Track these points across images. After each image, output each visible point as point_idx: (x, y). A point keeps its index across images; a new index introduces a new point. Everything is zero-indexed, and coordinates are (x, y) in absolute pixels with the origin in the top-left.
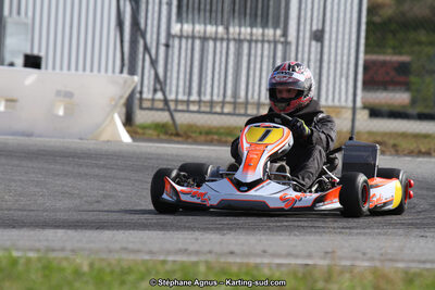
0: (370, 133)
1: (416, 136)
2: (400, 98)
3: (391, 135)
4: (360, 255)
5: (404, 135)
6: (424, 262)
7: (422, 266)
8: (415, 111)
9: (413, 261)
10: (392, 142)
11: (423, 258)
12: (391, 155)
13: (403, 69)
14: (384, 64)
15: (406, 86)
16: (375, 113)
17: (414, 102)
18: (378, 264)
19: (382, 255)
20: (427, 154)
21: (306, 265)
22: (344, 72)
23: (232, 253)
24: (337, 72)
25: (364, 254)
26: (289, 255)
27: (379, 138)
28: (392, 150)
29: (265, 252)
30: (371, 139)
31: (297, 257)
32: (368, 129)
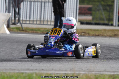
0: (81, 30)
1: (95, 30)
2: (89, 18)
3: (87, 30)
4: (81, 70)
5: (91, 30)
6: (100, 72)
8: (94, 22)
9: (97, 71)
10: (87, 32)
11: (100, 71)
12: (87, 37)
13: (90, 9)
14: (84, 8)
15: (91, 14)
16: (82, 23)
17: (93, 19)
18: (87, 73)
19: (87, 70)
20: (98, 36)
21: (65, 73)
22: (73, 11)
23: (43, 70)
24: (71, 11)
25: (82, 69)
26: (60, 70)
27: (84, 31)
28: (88, 34)
29: (52, 69)
30: (81, 31)
31: (62, 71)
32: (80, 28)
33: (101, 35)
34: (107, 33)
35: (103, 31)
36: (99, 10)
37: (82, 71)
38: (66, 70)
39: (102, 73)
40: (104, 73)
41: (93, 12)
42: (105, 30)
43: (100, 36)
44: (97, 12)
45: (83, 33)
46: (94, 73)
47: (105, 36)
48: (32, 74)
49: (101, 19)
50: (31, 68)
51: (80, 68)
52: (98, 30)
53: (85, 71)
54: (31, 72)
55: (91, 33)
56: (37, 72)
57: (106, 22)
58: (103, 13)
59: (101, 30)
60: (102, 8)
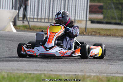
0: (91, 29)
1: (106, 30)
2: (100, 17)
3: (98, 29)
5: (102, 29)
6: (112, 74)
7: (112, 75)
8: (105, 21)
9: (109, 73)
10: (98, 31)
11: (112, 72)
12: (98, 36)
13: (101, 7)
14: (95, 6)
15: (102, 13)
16: (93, 22)
17: (104, 18)
18: (98, 74)
19: (99, 71)
20: (110, 35)
21: (75, 75)
22: (83, 9)
23: (51, 71)
24: (81, 9)
25: (93, 71)
26: (69, 71)
27: (94, 31)
28: (98, 34)
29: (62, 70)
30: (92, 31)
31: (72, 72)
32: (91, 27)
33: (112, 34)
34: (119, 33)
35: (114, 31)
36: (110, 9)
37: (93, 73)
38: (76, 72)
39: (114, 75)
40: (116, 75)
41: (105, 11)
42: (117, 30)
43: (112, 36)
44: (109, 11)
45: (93, 33)
46: (105, 75)
47: (117, 37)
48: (40, 75)
49: (113, 18)
50: (39, 69)
51: (91, 70)
52: (109, 30)
53: (96, 73)
54: (40, 72)
55: (102, 32)
56: (46, 73)
57: (118, 21)
58: (115, 11)
59: (113, 30)
60: (113, 6)
